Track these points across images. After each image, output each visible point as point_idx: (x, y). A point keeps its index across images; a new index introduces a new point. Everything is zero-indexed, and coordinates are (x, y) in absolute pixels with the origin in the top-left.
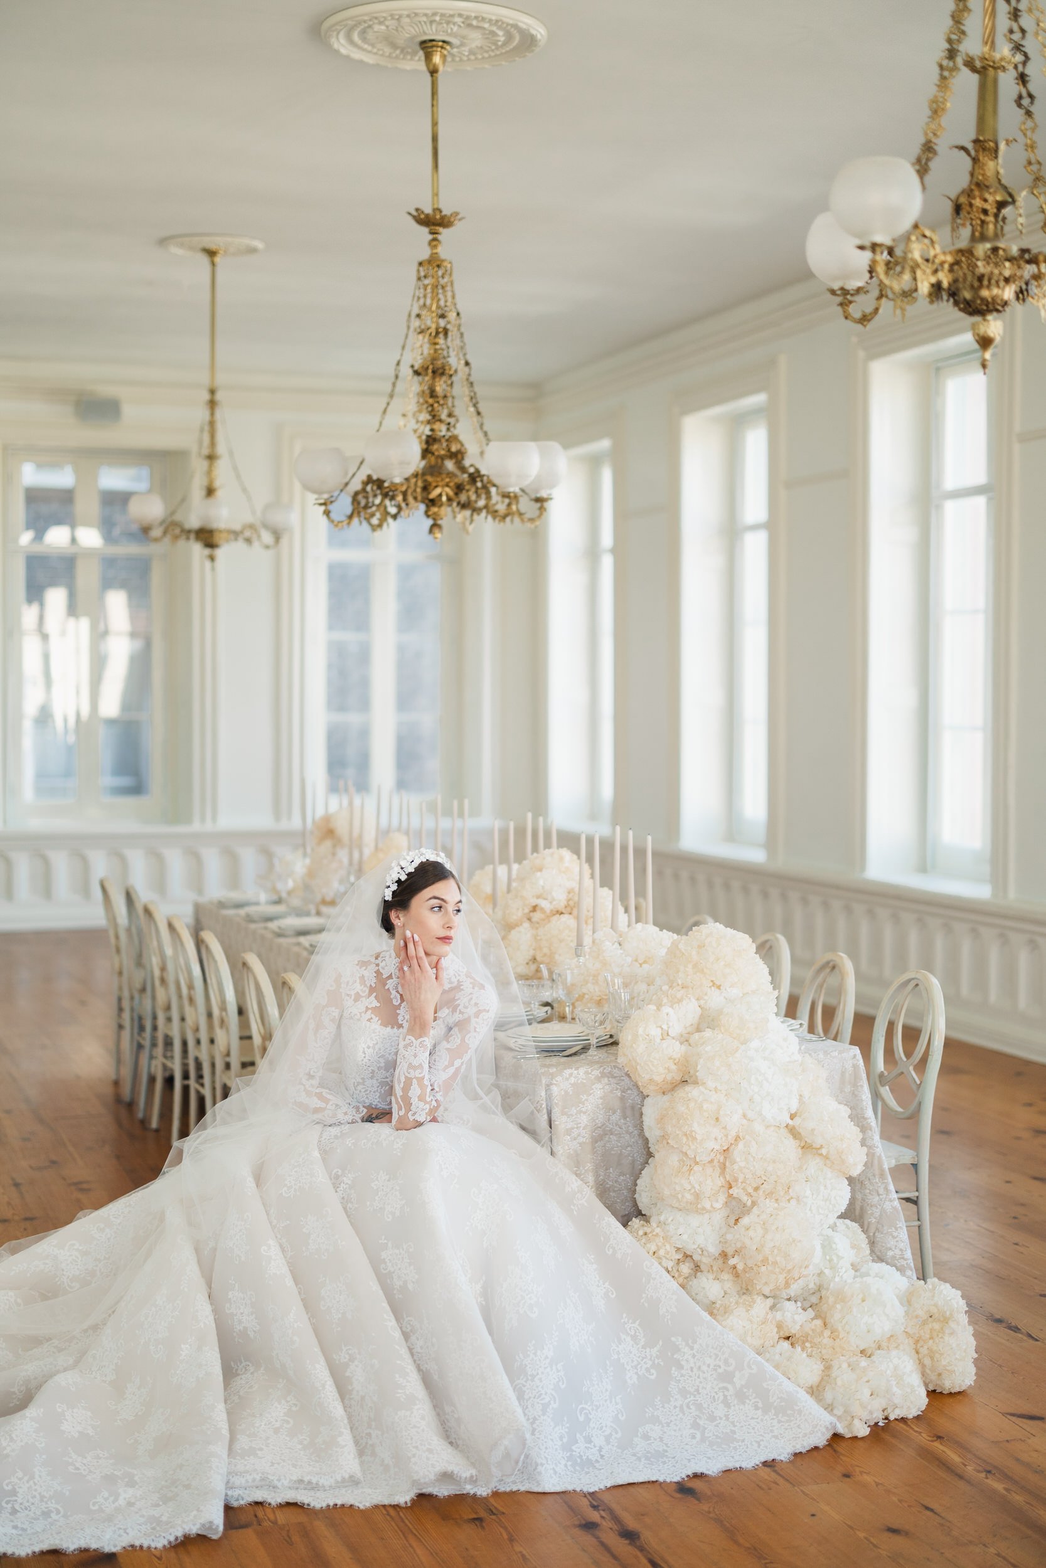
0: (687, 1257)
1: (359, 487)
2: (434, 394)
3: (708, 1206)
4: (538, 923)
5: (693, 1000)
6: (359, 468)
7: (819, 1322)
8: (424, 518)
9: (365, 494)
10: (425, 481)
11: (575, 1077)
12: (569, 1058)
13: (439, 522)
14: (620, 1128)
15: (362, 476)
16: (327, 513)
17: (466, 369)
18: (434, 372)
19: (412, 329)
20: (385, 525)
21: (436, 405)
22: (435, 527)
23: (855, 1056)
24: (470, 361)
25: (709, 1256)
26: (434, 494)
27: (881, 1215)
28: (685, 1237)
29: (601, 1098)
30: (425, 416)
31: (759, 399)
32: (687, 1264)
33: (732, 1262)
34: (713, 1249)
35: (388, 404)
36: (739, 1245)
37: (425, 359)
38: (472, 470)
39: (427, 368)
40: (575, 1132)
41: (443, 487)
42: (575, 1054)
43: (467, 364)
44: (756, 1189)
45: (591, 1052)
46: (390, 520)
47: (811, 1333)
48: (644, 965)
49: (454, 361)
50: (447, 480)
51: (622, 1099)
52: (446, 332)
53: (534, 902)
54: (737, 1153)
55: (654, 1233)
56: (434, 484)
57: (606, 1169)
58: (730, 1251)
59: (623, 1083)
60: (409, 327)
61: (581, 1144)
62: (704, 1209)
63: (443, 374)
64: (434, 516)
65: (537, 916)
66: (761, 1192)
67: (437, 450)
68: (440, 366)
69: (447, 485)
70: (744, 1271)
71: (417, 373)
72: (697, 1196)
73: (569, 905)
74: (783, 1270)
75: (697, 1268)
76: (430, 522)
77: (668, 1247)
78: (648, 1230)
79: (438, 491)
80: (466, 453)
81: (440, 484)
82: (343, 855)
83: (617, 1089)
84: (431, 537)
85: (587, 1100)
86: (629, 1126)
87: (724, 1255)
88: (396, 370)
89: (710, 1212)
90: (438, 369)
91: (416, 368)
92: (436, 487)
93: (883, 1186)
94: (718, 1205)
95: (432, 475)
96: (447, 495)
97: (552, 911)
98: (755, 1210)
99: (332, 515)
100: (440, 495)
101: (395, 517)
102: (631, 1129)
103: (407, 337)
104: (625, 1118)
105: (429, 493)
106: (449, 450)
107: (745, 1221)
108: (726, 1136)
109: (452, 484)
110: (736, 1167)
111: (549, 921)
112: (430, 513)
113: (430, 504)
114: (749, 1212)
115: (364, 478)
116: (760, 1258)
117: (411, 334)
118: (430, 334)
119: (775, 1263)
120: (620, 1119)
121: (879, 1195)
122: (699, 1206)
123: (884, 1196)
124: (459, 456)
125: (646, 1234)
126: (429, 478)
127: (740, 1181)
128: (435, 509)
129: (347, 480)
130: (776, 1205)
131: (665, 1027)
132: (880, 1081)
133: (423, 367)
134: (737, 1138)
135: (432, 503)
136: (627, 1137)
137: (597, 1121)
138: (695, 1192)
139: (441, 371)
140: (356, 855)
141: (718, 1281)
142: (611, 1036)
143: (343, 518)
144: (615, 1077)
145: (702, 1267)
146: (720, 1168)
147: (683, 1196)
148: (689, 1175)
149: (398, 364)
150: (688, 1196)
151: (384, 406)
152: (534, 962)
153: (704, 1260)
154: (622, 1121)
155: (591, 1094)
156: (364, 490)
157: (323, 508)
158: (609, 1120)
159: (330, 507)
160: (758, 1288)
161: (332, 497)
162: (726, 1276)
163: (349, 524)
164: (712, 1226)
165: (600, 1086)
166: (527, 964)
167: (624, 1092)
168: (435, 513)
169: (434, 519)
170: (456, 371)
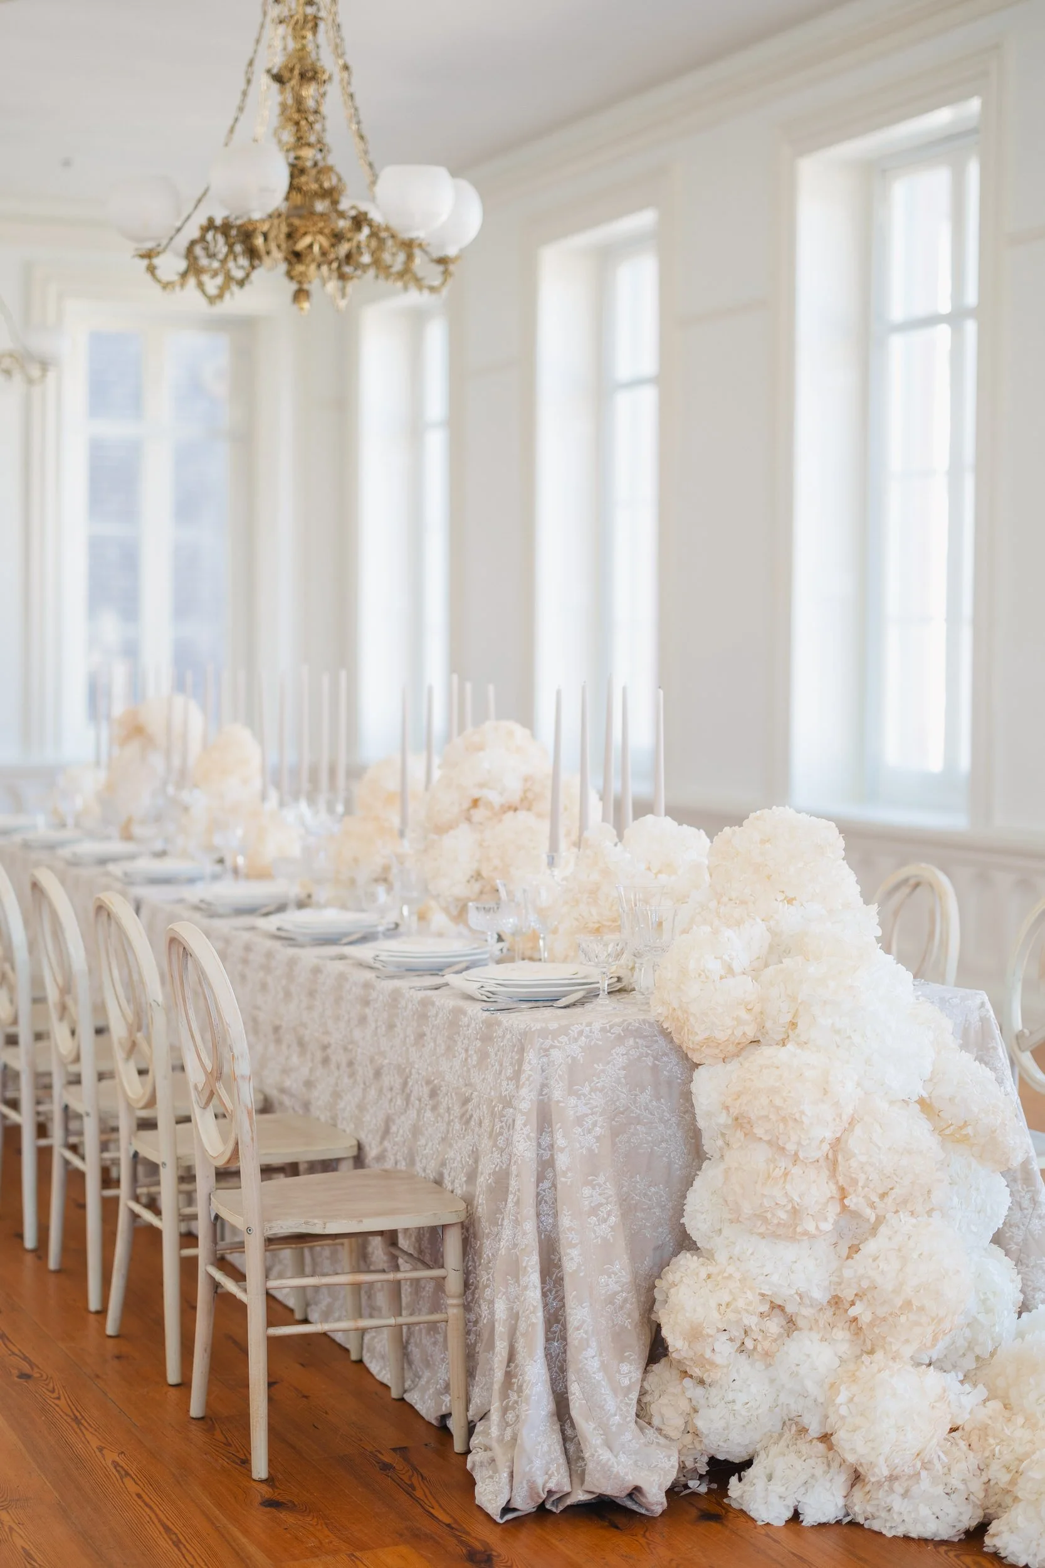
0: (773, 1308)
1: (196, 234)
2: (302, 108)
3: (811, 1228)
4: (481, 824)
5: (759, 920)
6: (196, 207)
7: (995, 1405)
8: (285, 281)
9: (204, 245)
10: (290, 225)
11: (587, 1037)
12: (568, 1010)
13: (306, 286)
14: (651, 1114)
15: (200, 219)
16: (151, 269)
17: (345, 74)
18: (302, 76)
19: (268, 19)
20: (227, 296)
21: (303, 123)
22: (300, 294)
23: (983, 1005)
24: (350, 63)
25: (812, 1306)
26: (302, 245)
27: (1025, 1240)
28: (775, 1278)
29: (624, 1068)
30: (288, 136)
31: (645, 219)
32: (776, 1320)
33: (853, 1312)
34: (820, 1295)
35: (236, 120)
36: (865, 1284)
37: (290, 56)
38: (353, 213)
39: (292, 70)
40: (589, 1121)
41: (314, 234)
42: (574, 1005)
43: (346, 68)
44: (883, 1196)
45: (599, 1001)
46: (235, 288)
47: (989, 1422)
48: (660, 876)
49: (328, 62)
50: (321, 224)
51: (655, 1069)
52: (316, 20)
53: (476, 793)
54: (855, 1143)
55: (726, 1275)
56: (302, 230)
57: (632, 1177)
58: (848, 1294)
59: (656, 1046)
60: (265, 14)
61: (598, 1139)
62: (806, 1233)
63: (314, 78)
64: (300, 278)
65: (478, 814)
66: (889, 1200)
67: (307, 183)
68: (310, 67)
69: (321, 232)
70: (872, 1324)
71: (278, 79)
72: (795, 1212)
73: (526, 798)
74: (933, 1320)
75: (791, 1324)
76: (294, 286)
77: (750, 1295)
78: (711, 1269)
79: (307, 240)
80: (343, 191)
81: (311, 229)
82: (157, 761)
83: (647, 1055)
84: (295, 308)
85: (603, 1071)
86: (664, 1111)
87: (836, 1302)
88: (247, 73)
89: (814, 1237)
90: (307, 71)
91: (275, 71)
92: (305, 234)
93: (1028, 1196)
94: (827, 1226)
95: (300, 217)
96: (321, 247)
97: (502, 806)
98: (883, 1230)
99: (158, 272)
100: (311, 246)
101: (241, 283)
102: (667, 1115)
103: (262, 26)
104: (658, 1100)
105: (295, 243)
106: (321, 186)
107: (871, 1247)
108: (840, 1116)
109: (327, 231)
110: (853, 1163)
111: (500, 821)
112: (294, 273)
113: (294, 260)
114: (874, 1230)
115: (204, 221)
116: (899, 1302)
117: (269, 25)
118: (296, 23)
119: (922, 1309)
120: (651, 1101)
121: (1021, 1209)
122: (799, 1229)
123: (1030, 1211)
124: (335, 195)
125: (709, 1276)
126: (296, 222)
127: (860, 1184)
128: (300, 268)
129: (178, 224)
130: (914, 1221)
131: (726, 957)
132: (1018, 1044)
133: (286, 67)
134: (852, 1123)
135: (296, 257)
136: (661, 1127)
137: (618, 1104)
138: (793, 1207)
139: (310, 74)
140: (176, 761)
141: (826, 1343)
142: (619, 979)
143: (175, 278)
144: (646, 1037)
145: (800, 1323)
146: (829, 1170)
147: (774, 1215)
148: (785, 1182)
149: (251, 63)
150: (783, 1216)
151: (230, 122)
152: (477, 880)
153: (807, 1312)
154: (654, 1103)
155: (608, 1063)
156: (203, 239)
157: (145, 263)
158: (635, 1102)
159: (156, 261)
160: (894, 1348)
161: (159, 245)
162: (841, 1334)
163: (182, 285)
164: (816, 1259)
165: (621, 1050)
166: (468, 881)
167: (657, 1060)
168: (302, 274)
169: (300, 282)
170: (330, 78)
